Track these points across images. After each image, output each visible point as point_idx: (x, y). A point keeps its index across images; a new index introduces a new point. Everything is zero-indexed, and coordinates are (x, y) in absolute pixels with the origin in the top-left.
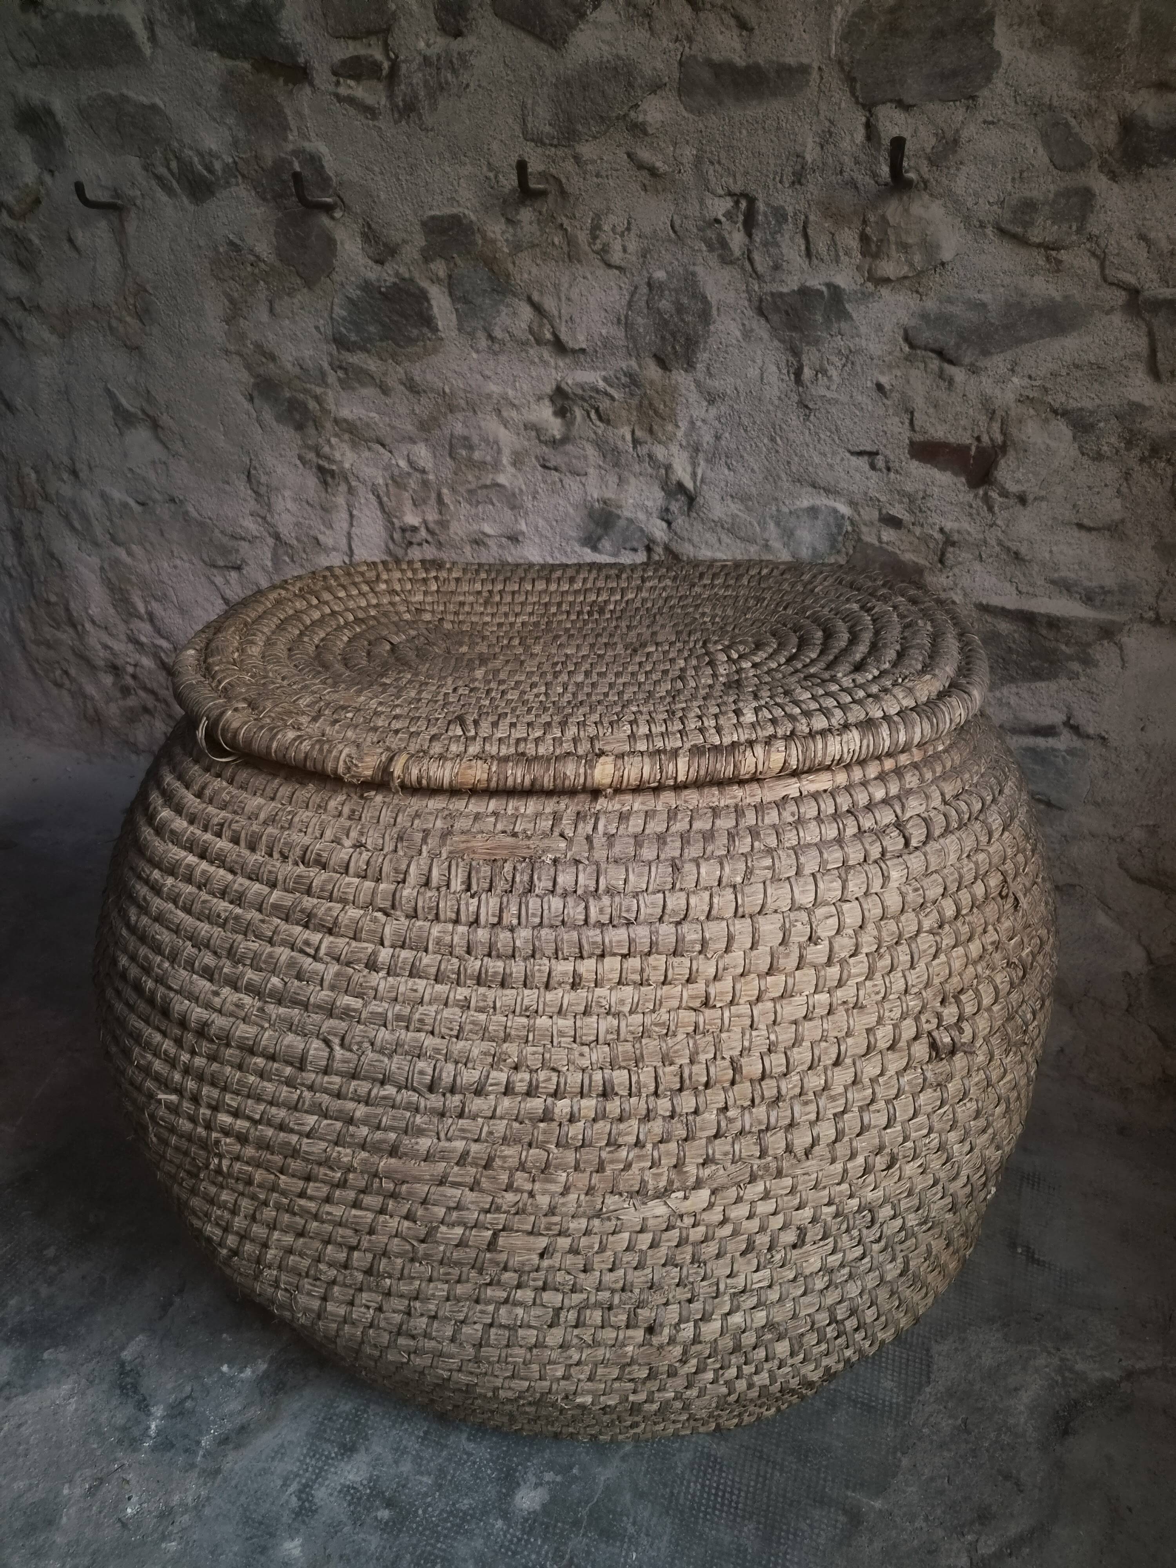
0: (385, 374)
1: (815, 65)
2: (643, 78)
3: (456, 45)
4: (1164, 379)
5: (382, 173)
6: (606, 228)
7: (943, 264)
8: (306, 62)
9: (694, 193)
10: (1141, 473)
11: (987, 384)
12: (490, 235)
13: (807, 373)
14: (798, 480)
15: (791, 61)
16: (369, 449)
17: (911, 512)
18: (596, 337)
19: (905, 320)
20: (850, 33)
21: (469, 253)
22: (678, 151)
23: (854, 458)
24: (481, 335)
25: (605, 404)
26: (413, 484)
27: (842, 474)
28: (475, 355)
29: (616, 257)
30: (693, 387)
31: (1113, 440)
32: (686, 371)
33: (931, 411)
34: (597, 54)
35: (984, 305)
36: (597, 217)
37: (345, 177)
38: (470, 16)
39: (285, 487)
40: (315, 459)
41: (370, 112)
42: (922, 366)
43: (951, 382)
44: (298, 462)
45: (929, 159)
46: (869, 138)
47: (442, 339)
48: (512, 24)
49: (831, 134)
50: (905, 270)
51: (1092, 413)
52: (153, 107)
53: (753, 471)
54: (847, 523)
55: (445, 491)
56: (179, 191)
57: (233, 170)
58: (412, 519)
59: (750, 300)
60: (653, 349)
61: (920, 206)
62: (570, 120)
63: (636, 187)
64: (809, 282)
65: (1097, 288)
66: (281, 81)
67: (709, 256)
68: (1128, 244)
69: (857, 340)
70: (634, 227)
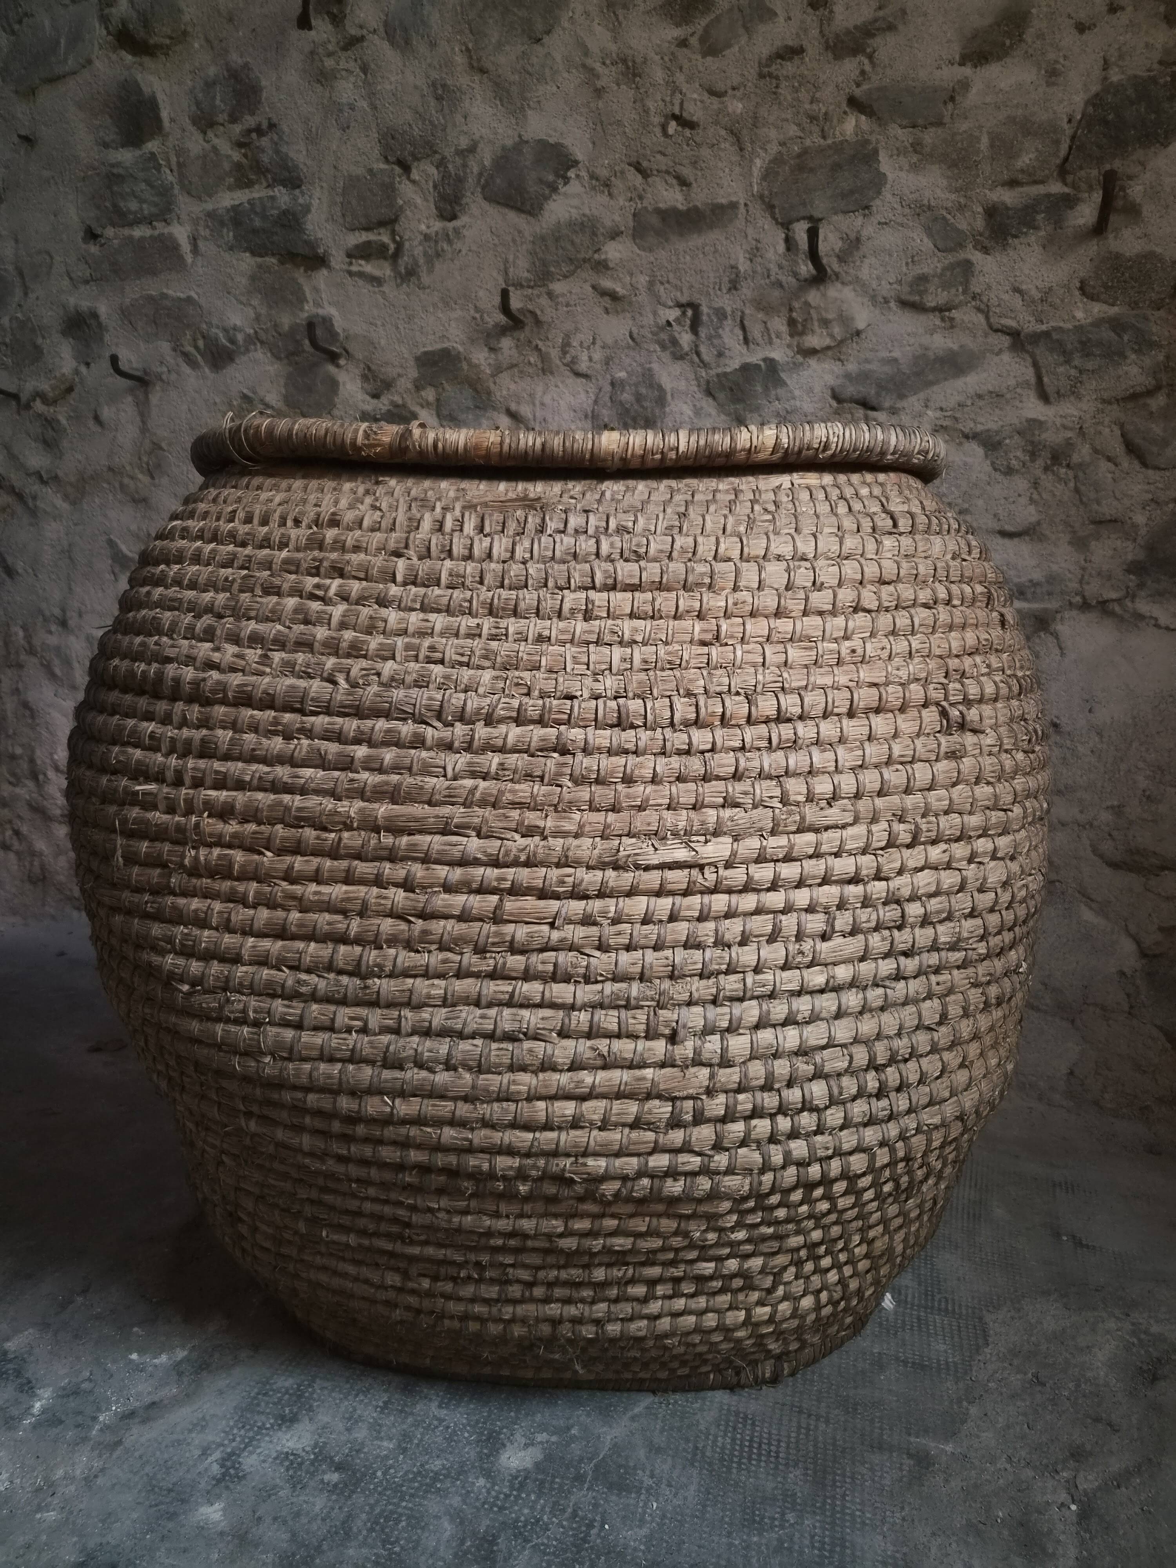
1: (742, 202)
2: (604, 227)
3: (451, 225)
4: (1052, 400)
5: (383, 325)
6: (574, 344)
7: (858, 333)
8: (325, 251)
9: (648, 309)
10: (1047, 481)
12: (475, 361)
15: (724, 201)
19: (830, 380)
20: (768, 175)
21: (456, 378)
22: (634, 280)
29: (583, 366)
31: (1019, 454)
34: (567, 215)
35: (896, 360)
36: (567, 336)
37: (351, 332)
38: (464, 201)
41: (376, 281)
42: (849, 416)
45: (838, 257)
46: (788, 249)
48: (499, 203)
49: (757, 249)
50: (828, 341)
51: (997, 432)
52: (189, 300)
56: (202, 363)
57: (254, 340)
59: (699, 385)
61: (834, 291)
62: (544, 265)
63: (599, 310)
64: (749, 360)
65: (986, 335)
66: (302, 269)
67: (663, 355)
68: (1006, 297)
69: (791, 402)
70: (598, 341)
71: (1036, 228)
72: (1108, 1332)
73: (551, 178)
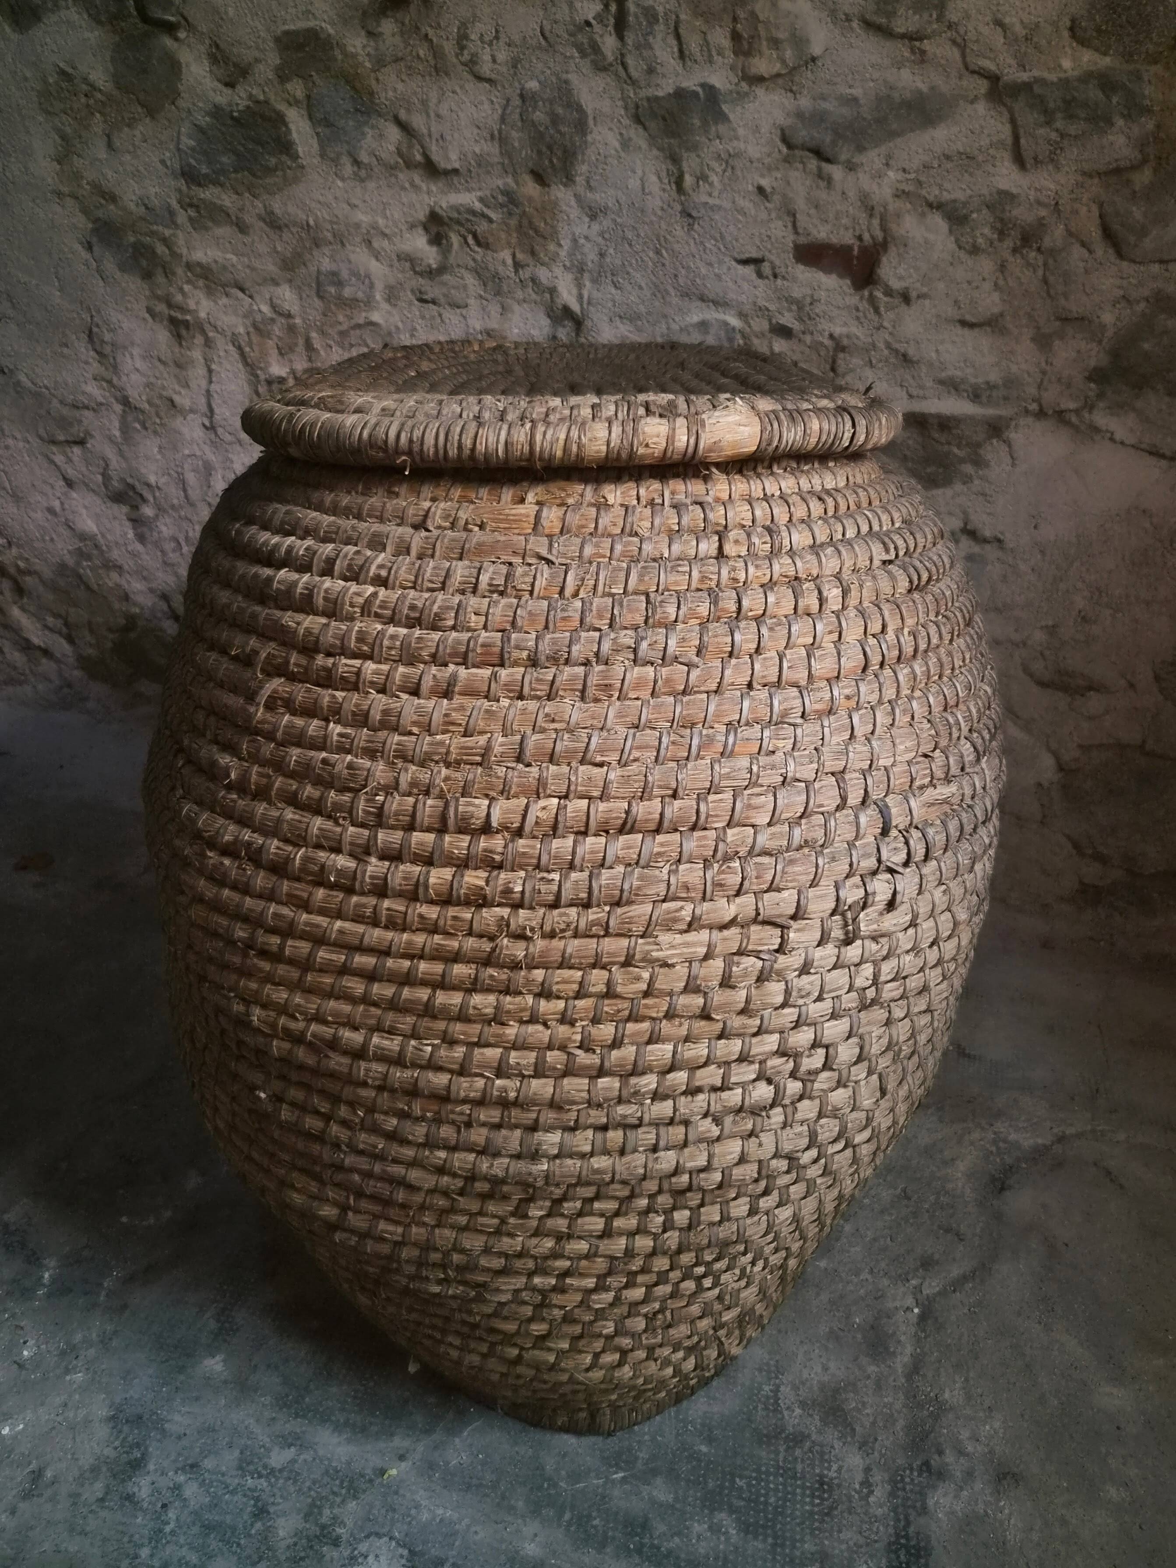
0: (241, 210)
4: (1028, 166)
6: (473, 37)
7: (814, 59)
10: (1015, 264)
11: (865, 181)
12: (351, 49)
13: (688, 180)
14: (685, 295)
16: (227, 295)
17: (800, 319)
18: (470, 156)
19: (781, 120)
21: (329, 70)
23: (740, 267)
24: (345, 160)
25: (482, 227)
26: (277, 330)
27: (730, 284)
28: (340, 184)
29: (486, 69)
30: (573, 202)
31: (987, 231)
32: (565, 185)
33: (813, 211)
35: (855, 99)
36: (464, 26)
39: (132, 344)
40: (166, 311)
43: (829, 181)
44: (147, 316)
47: (303, 167)
50: (777, 68)
51: (964, 204)
53: (640, 288)
54: (738, 336)
55: (314, 335)
58: (278, 369)
59: (626, 108)
60: (530, 164)
64: (684, 85)
65: (960, 77)
67: (582, 63)
68: (985, 30)
69: (735, 143)
70: (502, 35)
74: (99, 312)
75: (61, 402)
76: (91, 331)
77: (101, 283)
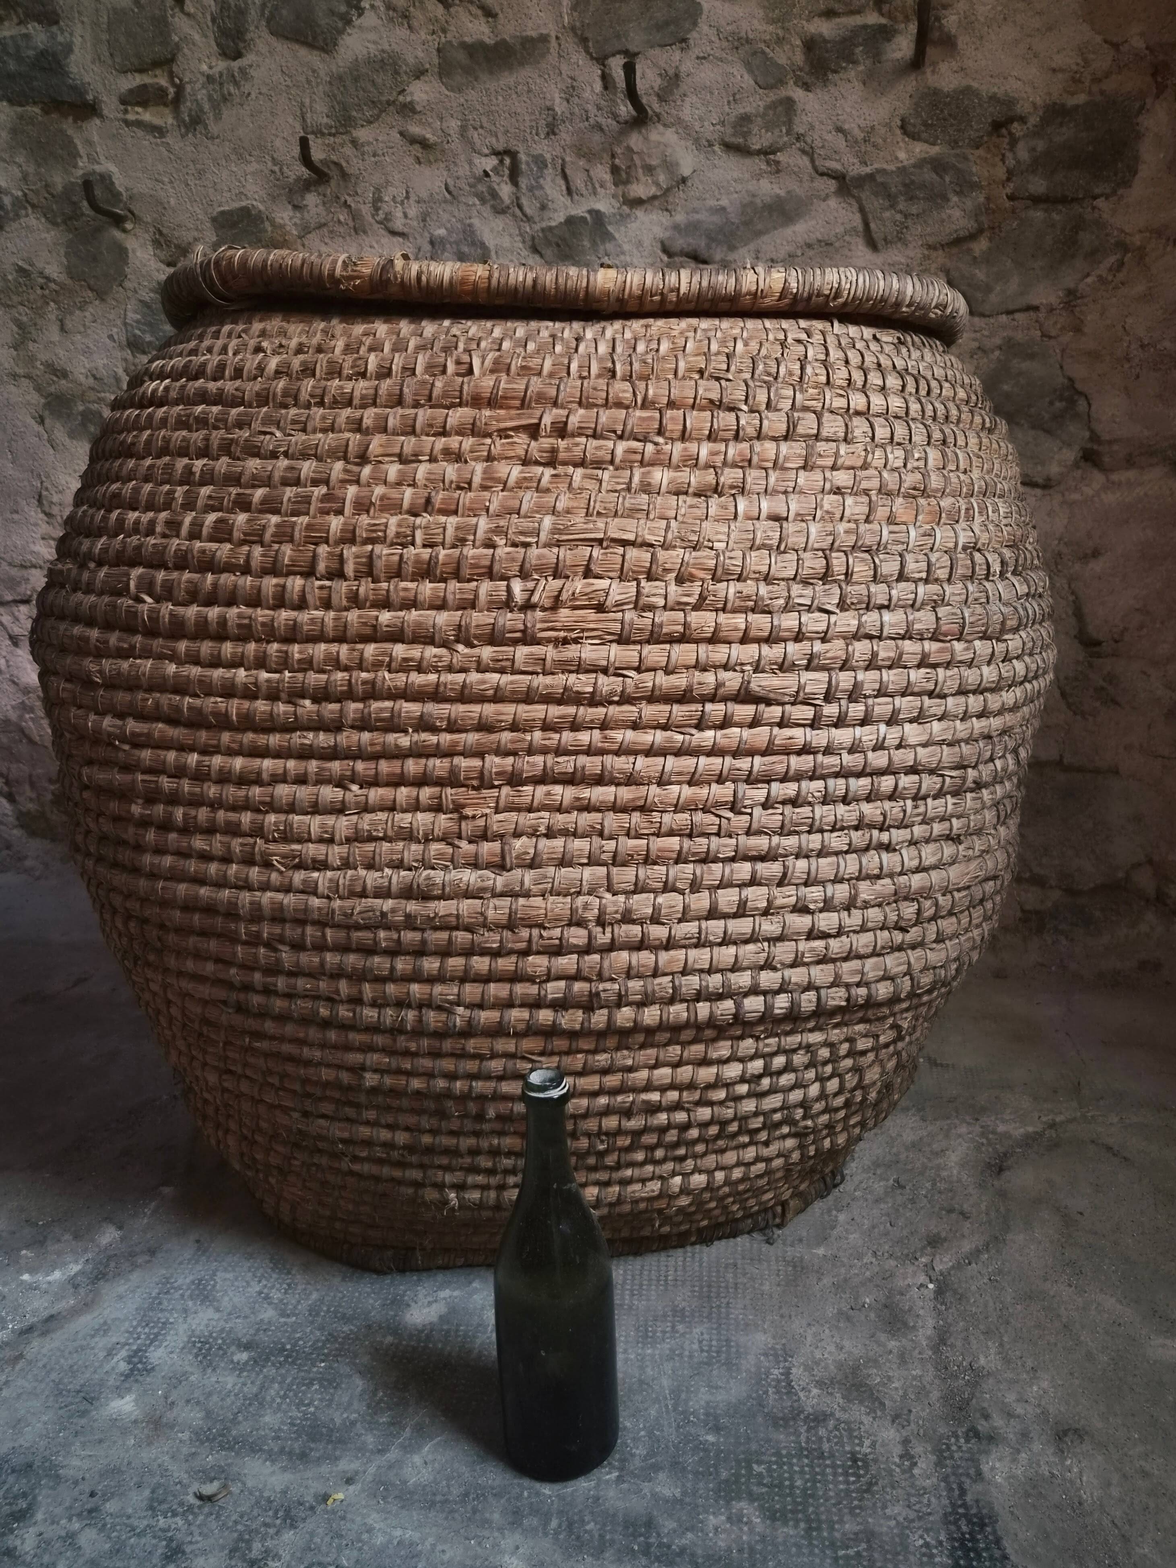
1: (553, 34)
2: (407, 65)
3: (236, 64)
4: (880, 246)
5: (171, 182)
6: (386, 199)
7: (684, 180)
8: (95, 98)
12: (279, 221)
15: (534, 34)
19: (659, 233)
21: (260, 241)
22: (445, 125)
29: (398, 224)
34: (365, 52)
35: (723, 209)
36: (378, 190)
37: (135, 191)
38: (248, 36)
41: (157, 131)
42: (682, 267)
45: (658, 95)
46: (606, 88)
48: (287, 38)
49: (573, 87)
50: (653, 190)
57: (23, 203)
59: (524, 242)
61: (657, 134)
62: (345, 109)
63: (410, 160)
64: (573, 213)
65: (812, 180)
66: (70, 119)
67: (483, 208)
68: (829, 137)
69: (622, 257)
70: (412, 195)
71: (855, 62)
72: (960, 1136)
73: (343, 8)
74: (48, 477)
75: (10, 564)
76: (40, 496)
77: (51, 451)
